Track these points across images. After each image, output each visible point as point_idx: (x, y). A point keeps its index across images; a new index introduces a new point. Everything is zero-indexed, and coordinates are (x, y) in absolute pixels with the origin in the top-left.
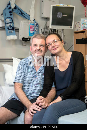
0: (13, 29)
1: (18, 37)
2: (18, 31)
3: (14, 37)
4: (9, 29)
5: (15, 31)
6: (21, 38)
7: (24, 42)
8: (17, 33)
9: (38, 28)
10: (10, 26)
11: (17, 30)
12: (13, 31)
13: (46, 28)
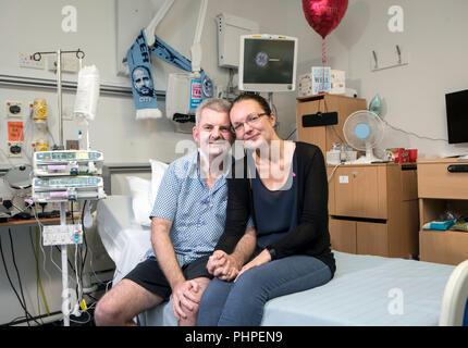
0: (151, 94)
1: (164, 112)
2: (164, 100)
4: (141, 94)
5: (158, 99)
6: (170, 115)
7: (178, 124)
10: (144, 86)
11: (162, 96)
13: (232, 92)
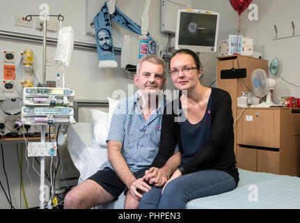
0: (110, 49)
1: (119, 64)
2: (120, 54)
3: (113, 64)
4: (103, 49)
5: (115, 54)
6: (124, 65)
7: (129, 72)
8: (118, 56)
10: (106, 44)
11: (118, 52)
12: (110, 53)
13: (169, 51)
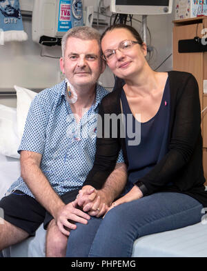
0: (16, 14)
1: (29, 33)
2: (31, 20)
3: (21, 35)
4: (5, 14)
5: (23, 20)
6: (36, 37)
7: (44, 46)
8: (27, 24)
9: (82, 12)
10: (9, 6)
11: (28, 17)
12: (15, 19)
13: (102, 13)
